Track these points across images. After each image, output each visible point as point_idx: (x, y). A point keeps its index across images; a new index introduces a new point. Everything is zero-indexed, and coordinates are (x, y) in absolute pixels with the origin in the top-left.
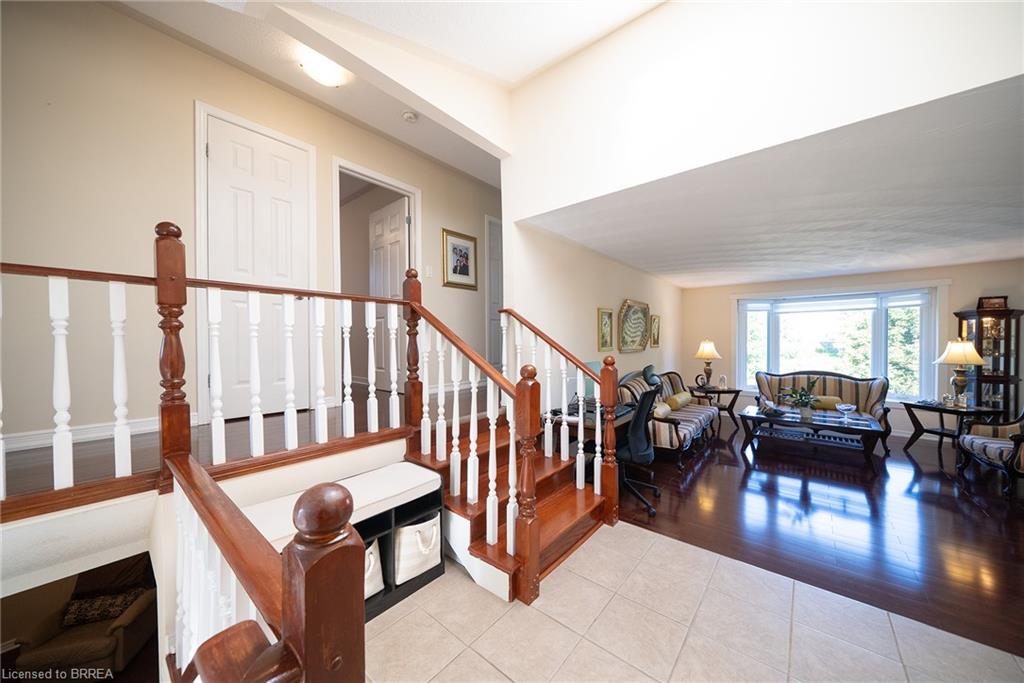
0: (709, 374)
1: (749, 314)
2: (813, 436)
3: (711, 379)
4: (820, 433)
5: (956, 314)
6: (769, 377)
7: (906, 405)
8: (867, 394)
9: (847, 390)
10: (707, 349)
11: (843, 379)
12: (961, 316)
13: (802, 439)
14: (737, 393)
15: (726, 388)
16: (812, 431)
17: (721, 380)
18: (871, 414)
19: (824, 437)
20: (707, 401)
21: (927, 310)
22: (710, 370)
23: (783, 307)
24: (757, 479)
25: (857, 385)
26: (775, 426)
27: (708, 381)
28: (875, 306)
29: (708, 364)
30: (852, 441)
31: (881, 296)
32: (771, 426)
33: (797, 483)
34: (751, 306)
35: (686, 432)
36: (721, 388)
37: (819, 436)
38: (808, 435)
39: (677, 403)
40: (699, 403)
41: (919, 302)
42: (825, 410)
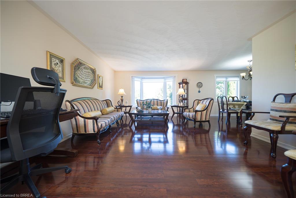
0: (122, 100)
1: (135, 81)
2: (152, 118)
3: (123, 102)
4: (153, 117)
5: (179, 83)
6: (140, 101)
7: (171, 106)
8: (163, 104)
9: (159, 104)
10: (122, 91)
11: (158, 101)
12: (180, 84)
13: (149, 120)
14: (131, 106)
15: (128, 105)
16: (151, 117)
17: (126, 102)
18: (164, 110)
19: (154, 118)
20: (120, 110)
21: (174, 82)
22: (123, 99)
23: (144, 81)
24: (137, 137)
25: (161, 102)
26: (142, 117)
27: (122, 103)
28: (164, 81)
29: (122, 97)
30: (161, 118)
31: (165, 78)
32: (141, 117)
33: (148, 136)
34: (136, 79)
35: (103, 123)
36: (126, 105)
37: (153, 118)
38: (150, 118)
39: (107, 111)
40: (117, 111)
41: (172, 80)
42: (154, 110)
